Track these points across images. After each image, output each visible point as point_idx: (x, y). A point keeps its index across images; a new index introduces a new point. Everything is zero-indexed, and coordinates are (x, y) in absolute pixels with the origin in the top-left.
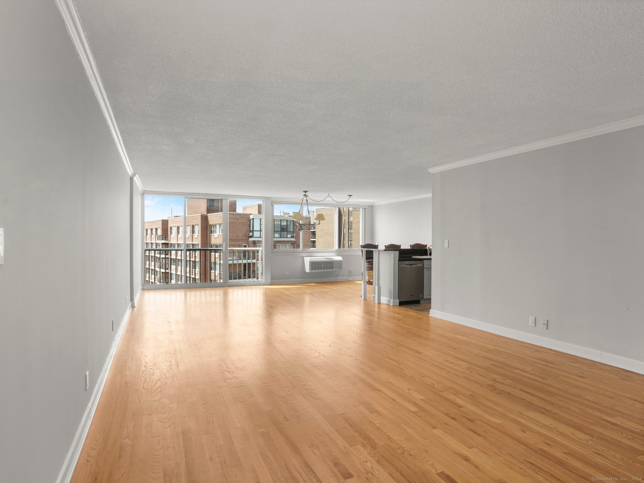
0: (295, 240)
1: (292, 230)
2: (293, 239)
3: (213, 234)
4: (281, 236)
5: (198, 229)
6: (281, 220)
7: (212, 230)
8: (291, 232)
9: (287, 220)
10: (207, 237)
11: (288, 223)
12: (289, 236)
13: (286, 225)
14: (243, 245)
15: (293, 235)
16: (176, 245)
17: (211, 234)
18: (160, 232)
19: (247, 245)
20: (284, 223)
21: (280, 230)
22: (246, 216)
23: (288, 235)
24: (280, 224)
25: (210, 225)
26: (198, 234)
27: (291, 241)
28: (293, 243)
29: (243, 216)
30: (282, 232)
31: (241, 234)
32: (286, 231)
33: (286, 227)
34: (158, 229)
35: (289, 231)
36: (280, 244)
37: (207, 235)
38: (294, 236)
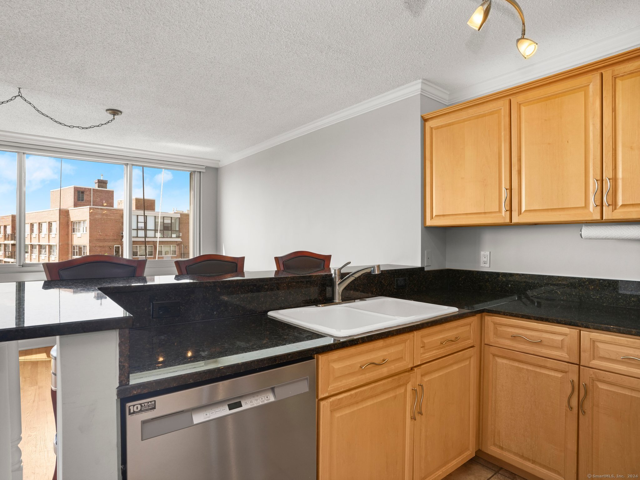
0: (181, 240)
1: (177, 229)
2: (179, 240)
3: (75, 233)
4: (163, 236)
5: (56, 226)
6: (164, 217)
7: (74, 229)
8: (177, 231)
9: (171, 217)
10: (68, 237)
11: (173, 221)
12: (174, 236)
13: (170, 223)
14: (115, 246)
15: (179, 235)
16: (29, 246)
17: (73, 233)
18: (9, 231)
19: (120, 246)
20: (168, 221)
21: (163, 229)
22: (118, 211)
23: (172, 235)
24: (163, 221)
25: (72, 222)
26: (56, 233)
27: (177, 241)
28: (179, 244)
29: (114, 212)
30: (164, 231)
31: (111, 233)
32: (170, 230)
33: (170, 225)
34: (8, 227)
35: (174, 230)
36: (163, 246)
37: (68, 234)
38: (181, 235)
